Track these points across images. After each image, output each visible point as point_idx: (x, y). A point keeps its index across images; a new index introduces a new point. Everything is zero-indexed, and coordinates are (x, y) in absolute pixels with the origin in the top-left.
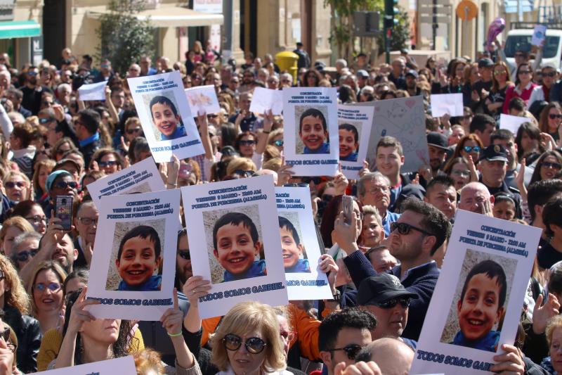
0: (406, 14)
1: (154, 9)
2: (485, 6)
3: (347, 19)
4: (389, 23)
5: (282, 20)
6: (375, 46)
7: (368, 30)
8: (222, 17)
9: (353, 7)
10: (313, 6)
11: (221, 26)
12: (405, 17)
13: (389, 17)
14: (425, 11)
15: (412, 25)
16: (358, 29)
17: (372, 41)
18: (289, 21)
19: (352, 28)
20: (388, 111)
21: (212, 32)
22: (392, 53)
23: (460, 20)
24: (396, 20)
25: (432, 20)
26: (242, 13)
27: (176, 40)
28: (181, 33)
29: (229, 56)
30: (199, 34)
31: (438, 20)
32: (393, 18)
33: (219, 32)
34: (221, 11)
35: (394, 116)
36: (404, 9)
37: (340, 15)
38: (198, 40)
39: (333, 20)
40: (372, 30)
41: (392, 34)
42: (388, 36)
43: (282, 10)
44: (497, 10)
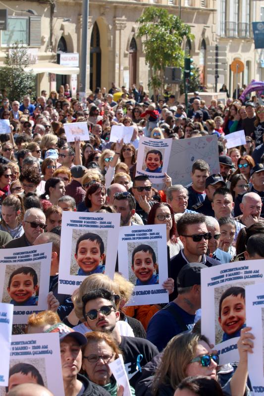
0: (198, 68)
1: (34, 64)
2: (248, 63)
3: (159, 72)
4: (187, 75)
5: (117, 71)
6: (177, 89)
7: (173, 79)
8: (78, 69)
9: (164, 65)
10: (137, 62)
11: (78, 75)
12: (197, 71)
13: (188, 71)
14: (210, 66)
15: (202, 76)
16: (167, 79)
17: (176, 86)
18: (121, 72)
19: (163, 78)
20: (195, 145)
21: (72, 79)
22: (189, 94)
23: (232, 72)
24: (192, 73)
25: (215, 73)
26: (91, 66)
27: (49, 83)
28: (52, 79)
29: (84, 96)
30: (63, 80)
31: (219, 73)
32: (190, 71)
33: (76, 78)
34: (78, 66)
35: (200, 148)
36: (197, 65)
37: (155, 69)
38: (63, 85)
39: (150, 71)
40: (176, 79)
41: (189, 82)
42: (186, 84)
43: (117, 65)
44: (256, 66)
